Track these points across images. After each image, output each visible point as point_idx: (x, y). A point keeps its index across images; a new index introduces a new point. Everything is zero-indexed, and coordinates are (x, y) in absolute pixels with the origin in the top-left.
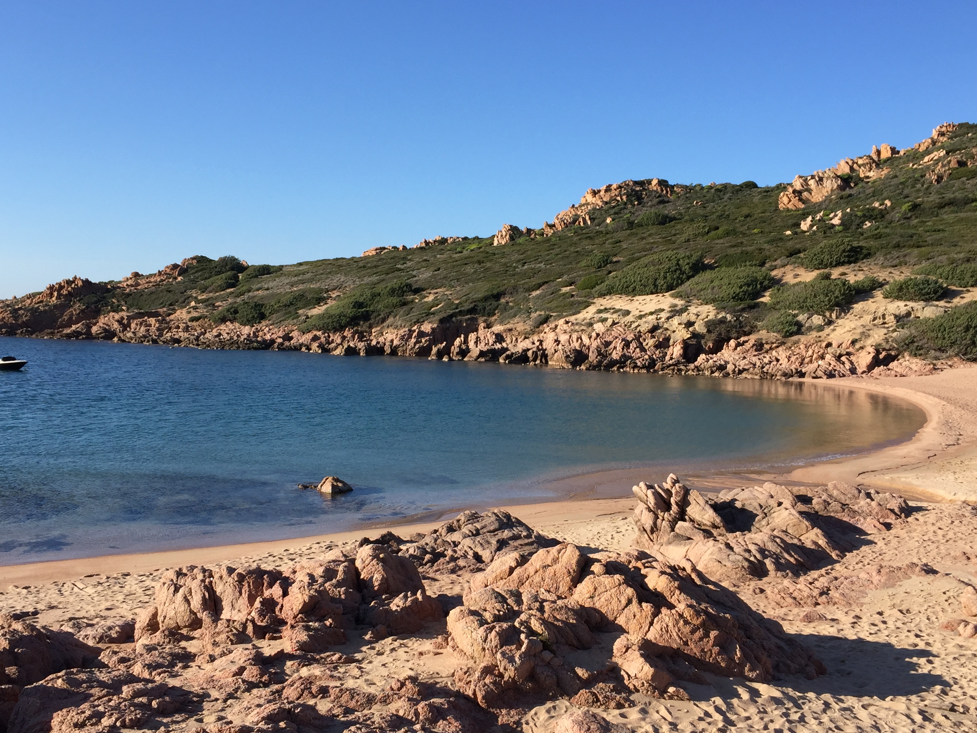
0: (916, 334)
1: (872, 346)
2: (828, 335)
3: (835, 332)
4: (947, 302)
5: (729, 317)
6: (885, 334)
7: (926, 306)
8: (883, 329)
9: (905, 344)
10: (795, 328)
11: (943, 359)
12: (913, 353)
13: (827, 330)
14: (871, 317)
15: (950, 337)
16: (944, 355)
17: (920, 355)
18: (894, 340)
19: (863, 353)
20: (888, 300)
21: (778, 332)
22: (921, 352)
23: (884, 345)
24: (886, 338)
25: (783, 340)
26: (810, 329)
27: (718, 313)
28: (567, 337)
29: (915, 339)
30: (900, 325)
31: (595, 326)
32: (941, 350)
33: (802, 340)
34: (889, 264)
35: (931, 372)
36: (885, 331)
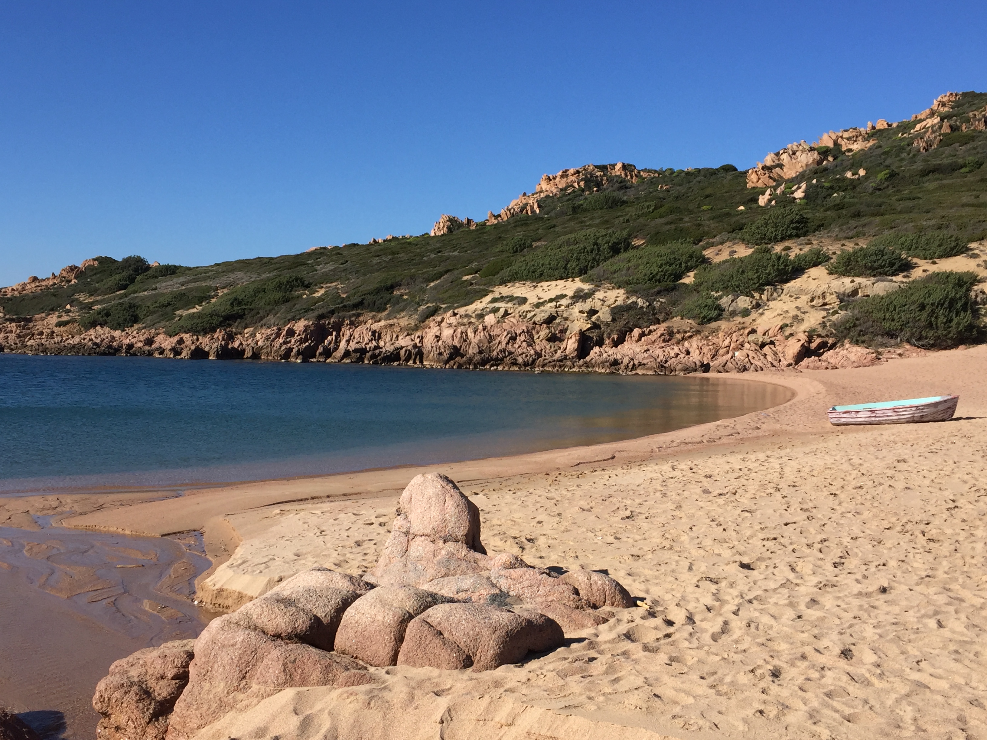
0: (859, 316)
1: (805, 332)
2: (754, 320)
3: (764, 317)
4: (904, 277)
5: (640, 302)
6: (823, 318)
7: (877, 281)
8: (822, 312)
9: (845, 328)
10: (714, 314)
11: (891, 346)
12: (855, 339)
13: (754, 315)
14: (809, 297)
15: (900, 318)
16: (893, 342)
17: (863, 342)
18: (834, 325)
19: (792, 341)
20: (833, 276)
21: (694, 318)
22: (866, 338)
23: (820, 330)
24: (824, 322)
25: (699, 328)
26: (734, 314)
27: (628, 298)
28: (451, 331)
29: (857, 322)
30: (843, 306)
31: (487, 318)
32: (891, 334)
33: (723, 327)
34: (845, 235)
35: (872, 363)
36: (824, 313)
